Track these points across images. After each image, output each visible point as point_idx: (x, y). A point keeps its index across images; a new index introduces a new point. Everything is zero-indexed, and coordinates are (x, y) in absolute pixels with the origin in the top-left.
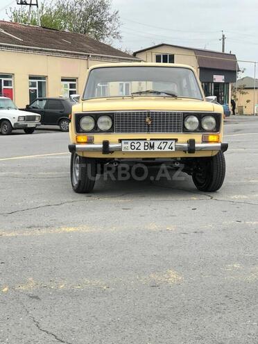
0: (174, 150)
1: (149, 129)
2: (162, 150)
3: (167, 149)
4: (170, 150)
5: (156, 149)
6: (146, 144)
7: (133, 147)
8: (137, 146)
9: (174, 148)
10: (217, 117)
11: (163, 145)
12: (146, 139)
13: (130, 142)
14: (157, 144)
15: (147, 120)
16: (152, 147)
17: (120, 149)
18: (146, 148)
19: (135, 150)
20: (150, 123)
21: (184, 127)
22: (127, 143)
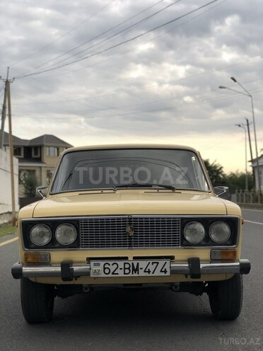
0: (168, 274)
1: (130, 243)
2: (151, 274)
3: (158, 273)
4: (163, 274)
5: (142, 273)
6: (127, 266)
7: (107, 271)
8: (112, 268)
9: (168, 270)
10: (233, 223)
11: (151, 267)
12: (126, 258)
13: (102, 263)
14: (143, 264)
15: (128, 229)
16: (136, 270)
17: (87, 274)
18: (127, 271)
19: (110, 275)
20: (132, 234)
21: (183, 238)
22: (99, 265)
